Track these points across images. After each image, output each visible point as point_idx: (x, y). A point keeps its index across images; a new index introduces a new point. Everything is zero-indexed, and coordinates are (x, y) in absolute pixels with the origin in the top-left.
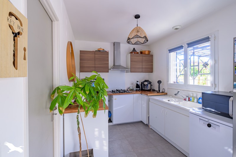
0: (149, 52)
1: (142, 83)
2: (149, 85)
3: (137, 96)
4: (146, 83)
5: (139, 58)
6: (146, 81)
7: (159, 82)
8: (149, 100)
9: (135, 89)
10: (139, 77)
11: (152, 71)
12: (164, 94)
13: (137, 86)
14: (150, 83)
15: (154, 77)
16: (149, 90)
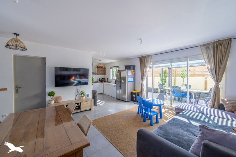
0: (104, 67)
1: (102, 79)
2: (104, 80)
3: (99, 84)
4: (103, 79)
5: (100, 69)
6: (103, 78)
7: (107, 79)
8: (103, 85)
9: (99, 81)
10: (100, 77)
11: (105, 75)
12: (110, 83)
13: (100, 80)
14: (104, 79)
15: (106, 77)
16: (104, 82)
